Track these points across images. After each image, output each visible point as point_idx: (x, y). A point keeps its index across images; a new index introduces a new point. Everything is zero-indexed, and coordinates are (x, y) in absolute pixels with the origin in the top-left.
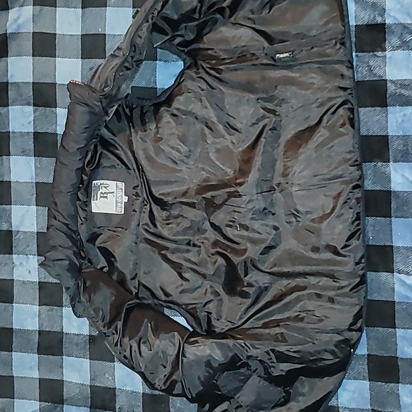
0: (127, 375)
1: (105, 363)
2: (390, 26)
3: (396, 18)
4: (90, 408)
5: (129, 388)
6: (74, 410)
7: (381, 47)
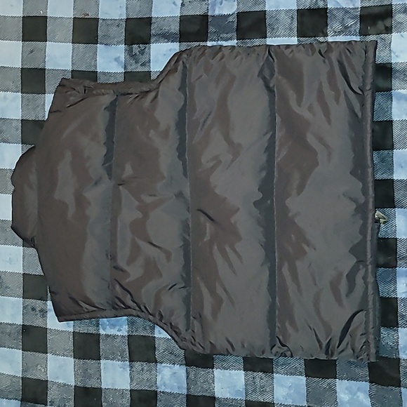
0: (59, 367)
1: (37, 354)
2: (331, 10)
3: (338, 3)
4: (21, 401)
5: (61, 381)
6: (5, 403)
7: (323, 32)
